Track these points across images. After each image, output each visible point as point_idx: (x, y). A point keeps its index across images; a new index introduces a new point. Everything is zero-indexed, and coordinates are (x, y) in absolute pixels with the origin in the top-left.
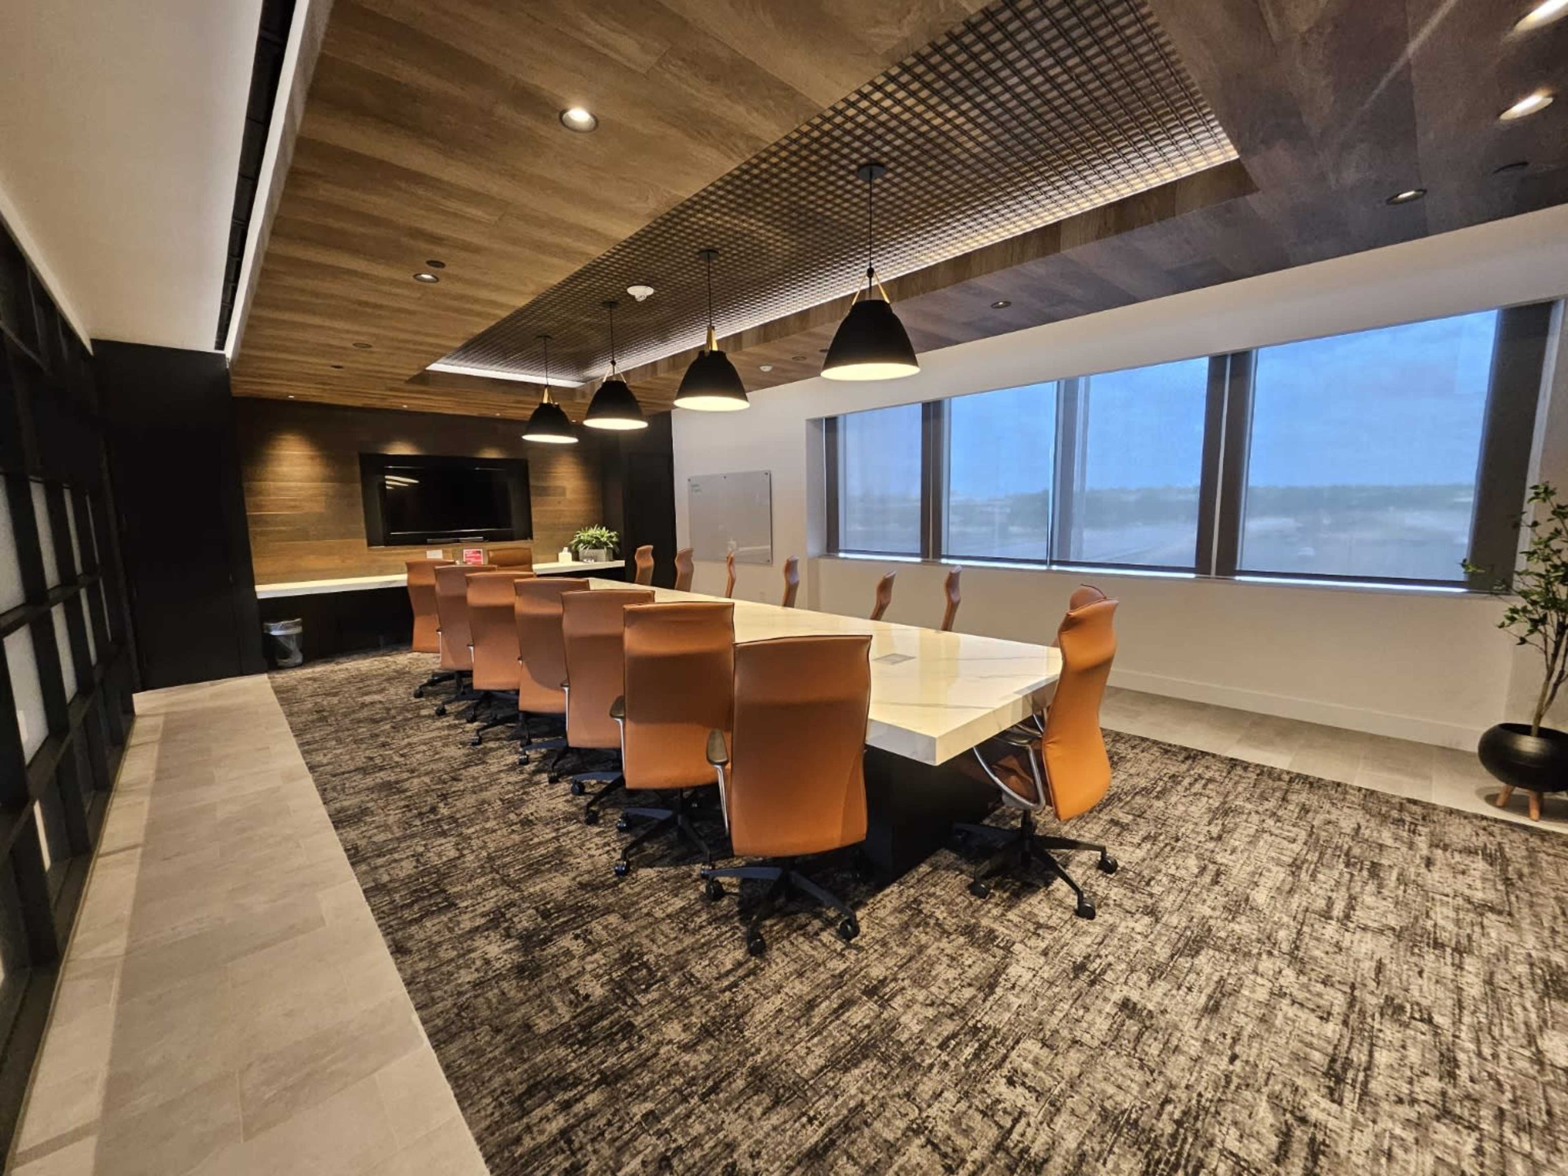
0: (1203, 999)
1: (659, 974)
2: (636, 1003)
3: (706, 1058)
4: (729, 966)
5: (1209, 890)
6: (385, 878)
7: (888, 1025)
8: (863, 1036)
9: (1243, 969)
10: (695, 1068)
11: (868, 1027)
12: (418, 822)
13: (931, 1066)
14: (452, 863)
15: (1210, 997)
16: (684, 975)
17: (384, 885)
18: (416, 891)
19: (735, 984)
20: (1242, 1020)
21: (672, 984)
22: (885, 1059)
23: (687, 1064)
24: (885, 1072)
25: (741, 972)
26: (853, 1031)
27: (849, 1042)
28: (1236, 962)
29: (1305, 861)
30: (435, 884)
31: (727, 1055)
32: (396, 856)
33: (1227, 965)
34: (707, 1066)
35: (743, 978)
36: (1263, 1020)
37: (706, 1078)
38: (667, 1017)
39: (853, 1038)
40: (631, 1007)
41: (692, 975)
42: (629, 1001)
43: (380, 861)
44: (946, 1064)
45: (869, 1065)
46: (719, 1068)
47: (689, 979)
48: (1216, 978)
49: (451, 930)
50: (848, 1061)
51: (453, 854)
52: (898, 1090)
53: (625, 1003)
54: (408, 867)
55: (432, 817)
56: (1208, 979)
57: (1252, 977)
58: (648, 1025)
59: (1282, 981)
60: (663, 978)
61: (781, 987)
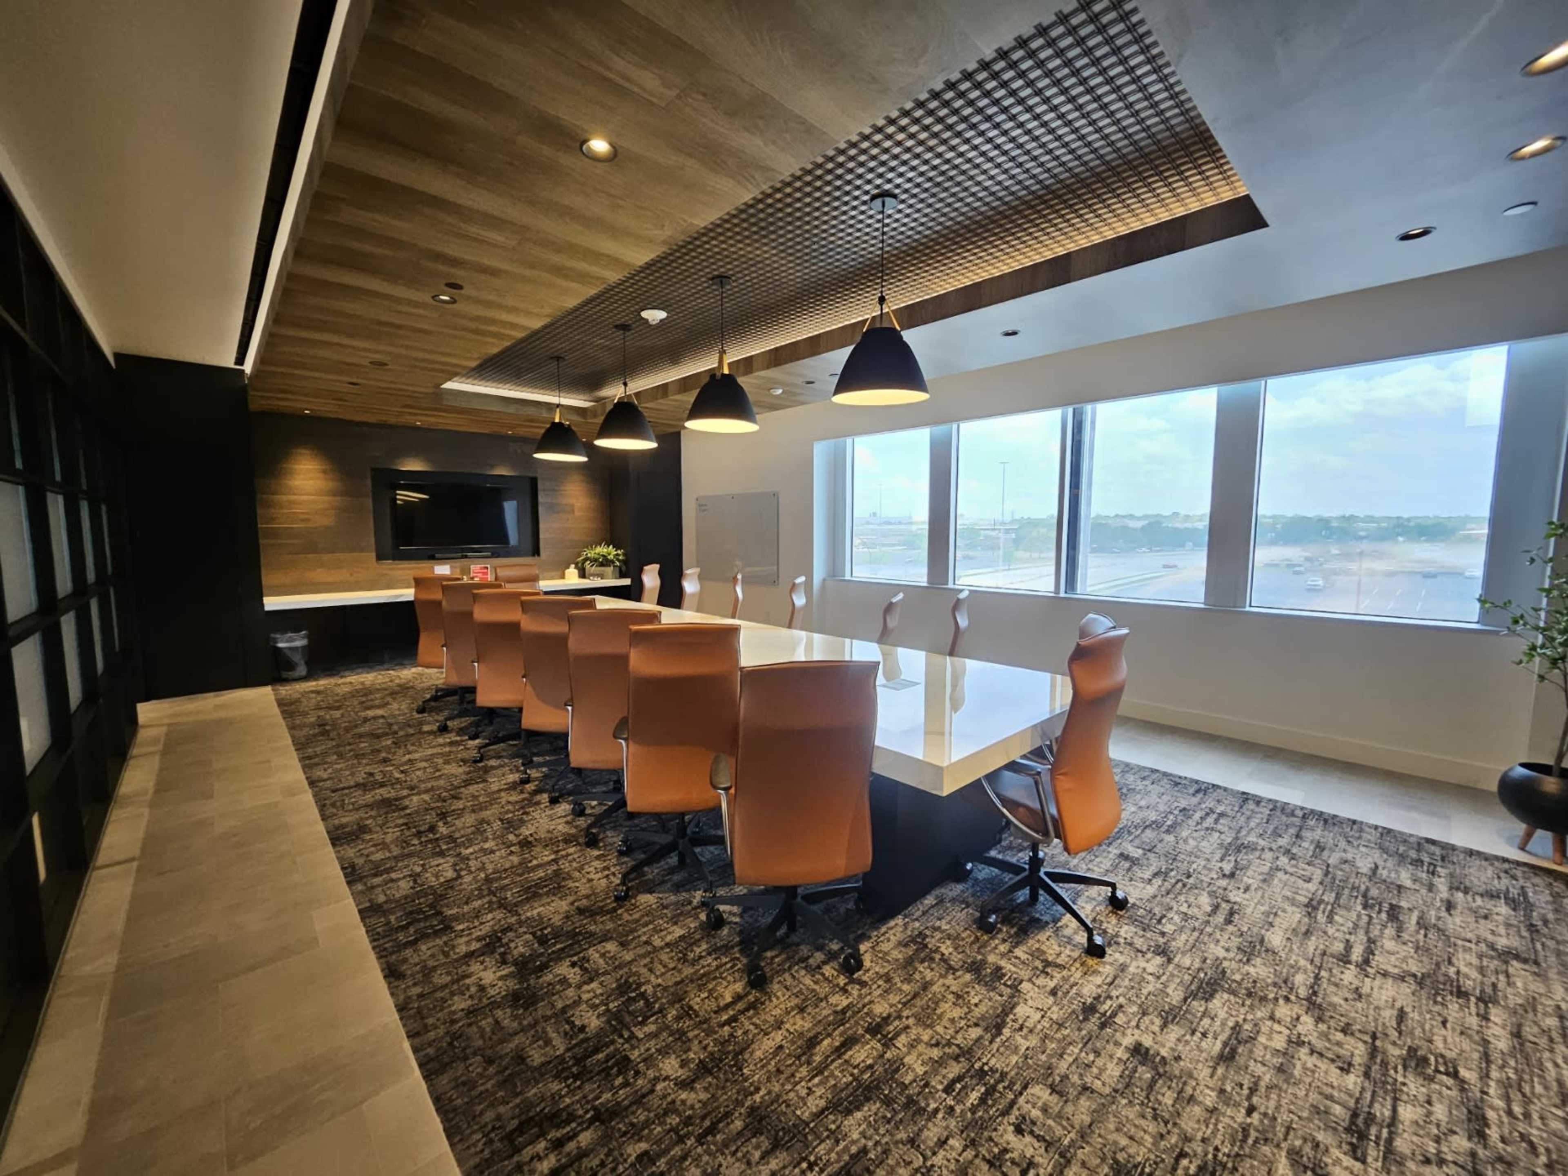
0: (1218, 1045)
1: (657, 1006)
2: (632, 1036)
3: (704, 1096)
4: (729, 999)
5: (1222, 930)
6: (382, 899)
7: (891, 1065)
8: (866, 1076)
9: (1259, 1014)
10: (692, 1107)
11: (871, 1067)
12: (415, 842)
13: (936, 1111)
14: (449, 884)
15: (1225, 1044)
16: (682, 1008)
17: (380, 906)
18: (411, 913)
19: (733, 1019)
20: (1259, 1070)
21: (670, 1017)
22: (888, 1102)
23: (683, 1102)
24: (889, 1115)
25: (740, 1006)
26: (856, 1071)
27: (851, 1083)
28: (1252, 1007)
29: (1321, 901)
30: (432, 906)
31: (726, 1094)
32: (393, 875)
33: (1243, 1010)
34: (705, 1104)
35: (742, 1012)
36: (1280, 1069)
37: (703, 1118)
38: (664, 1052)
39: (855, 1079)
40: (627, 1041)
41: (691, 1008)
42: (626, 1034)
43: (377, 880)
44: (952, 1108)
45: (871, 1108)
46: (718, 1108)
47: (688, 1012)
48: (1231, 1024)
49: (446, 955)
50: (850, 1103)
51: (450, 874)
52: (902, 1135)
53: (621, 1036)
54: (404, 887)
55: (431, 836)
56: (1223, 1024)
57: (1269, 1023)
58: (645, 1060)
59: (1300, 1028)
60: (661, 1011)
61: (782, 1022)
